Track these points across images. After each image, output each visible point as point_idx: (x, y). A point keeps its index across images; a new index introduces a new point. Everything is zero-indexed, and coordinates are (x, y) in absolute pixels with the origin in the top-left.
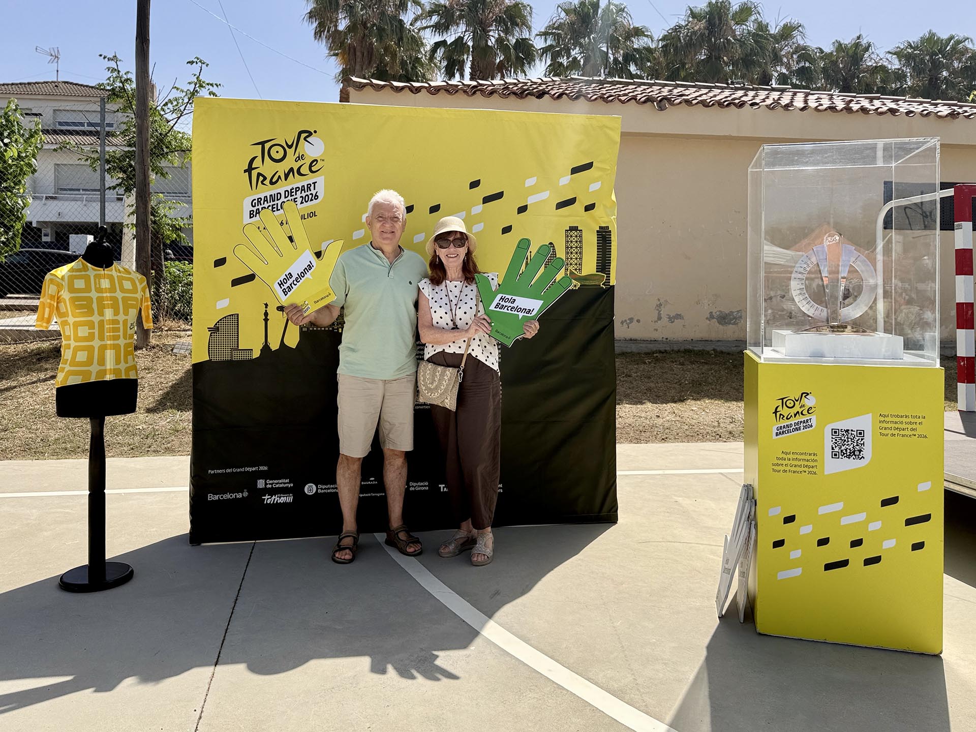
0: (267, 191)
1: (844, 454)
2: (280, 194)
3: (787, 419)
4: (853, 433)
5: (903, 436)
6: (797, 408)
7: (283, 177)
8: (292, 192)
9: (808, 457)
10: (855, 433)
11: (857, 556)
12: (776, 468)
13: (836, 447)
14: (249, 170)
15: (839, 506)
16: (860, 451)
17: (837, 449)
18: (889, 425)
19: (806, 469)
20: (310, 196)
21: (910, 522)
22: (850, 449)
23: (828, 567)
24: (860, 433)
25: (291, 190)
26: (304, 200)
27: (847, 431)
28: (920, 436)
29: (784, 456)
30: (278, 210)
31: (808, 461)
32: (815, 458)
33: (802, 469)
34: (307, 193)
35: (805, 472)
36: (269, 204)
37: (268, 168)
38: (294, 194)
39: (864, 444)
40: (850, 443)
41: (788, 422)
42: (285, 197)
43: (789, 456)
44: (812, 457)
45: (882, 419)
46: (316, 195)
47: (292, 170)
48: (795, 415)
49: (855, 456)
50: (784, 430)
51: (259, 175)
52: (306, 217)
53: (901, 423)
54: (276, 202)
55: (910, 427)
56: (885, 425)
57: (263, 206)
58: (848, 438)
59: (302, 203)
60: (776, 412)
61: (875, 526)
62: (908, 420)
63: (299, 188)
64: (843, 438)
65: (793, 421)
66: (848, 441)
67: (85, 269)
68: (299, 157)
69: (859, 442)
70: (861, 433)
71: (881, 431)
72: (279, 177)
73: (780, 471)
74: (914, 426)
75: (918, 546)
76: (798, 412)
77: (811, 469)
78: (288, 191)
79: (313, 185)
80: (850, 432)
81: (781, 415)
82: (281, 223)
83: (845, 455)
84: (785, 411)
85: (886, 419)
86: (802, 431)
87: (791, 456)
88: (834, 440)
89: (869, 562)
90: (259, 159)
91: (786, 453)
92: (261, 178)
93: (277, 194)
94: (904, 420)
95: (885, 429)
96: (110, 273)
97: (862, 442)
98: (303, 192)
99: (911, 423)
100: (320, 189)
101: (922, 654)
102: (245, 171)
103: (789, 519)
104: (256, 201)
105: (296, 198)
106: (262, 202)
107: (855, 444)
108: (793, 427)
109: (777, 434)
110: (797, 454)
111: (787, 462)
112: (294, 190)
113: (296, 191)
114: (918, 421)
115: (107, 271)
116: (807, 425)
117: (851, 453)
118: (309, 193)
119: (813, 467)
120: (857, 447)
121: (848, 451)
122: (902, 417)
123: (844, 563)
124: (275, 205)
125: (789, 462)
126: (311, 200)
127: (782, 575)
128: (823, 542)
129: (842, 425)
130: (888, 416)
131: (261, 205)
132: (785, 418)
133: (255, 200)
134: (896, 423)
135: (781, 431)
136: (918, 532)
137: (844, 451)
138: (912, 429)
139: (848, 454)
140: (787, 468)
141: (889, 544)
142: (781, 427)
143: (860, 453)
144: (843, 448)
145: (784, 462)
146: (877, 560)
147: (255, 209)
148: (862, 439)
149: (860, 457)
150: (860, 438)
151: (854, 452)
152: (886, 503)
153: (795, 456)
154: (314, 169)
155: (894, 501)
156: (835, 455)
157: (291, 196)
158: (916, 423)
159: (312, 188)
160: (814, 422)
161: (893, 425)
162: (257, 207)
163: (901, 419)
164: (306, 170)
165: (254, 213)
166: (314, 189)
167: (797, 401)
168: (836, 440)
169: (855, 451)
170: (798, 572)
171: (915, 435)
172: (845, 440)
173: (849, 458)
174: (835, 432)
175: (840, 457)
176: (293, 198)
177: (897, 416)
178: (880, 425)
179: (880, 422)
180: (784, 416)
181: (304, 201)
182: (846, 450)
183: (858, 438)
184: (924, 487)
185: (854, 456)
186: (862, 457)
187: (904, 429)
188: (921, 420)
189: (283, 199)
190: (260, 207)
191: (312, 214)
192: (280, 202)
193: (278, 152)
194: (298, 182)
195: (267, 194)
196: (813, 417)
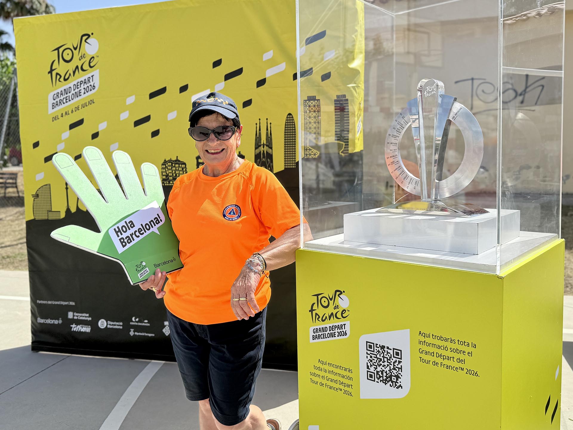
0: (63, 86)
1: (380, 377)
2: (70, 87)
3: (322, 320)
4: (389, 351)
5: (448, 367)
6: (331, 309)
7: (72, 74)
8: (78, 85)
9: (344, 373)
10: (391, 352)
12: (314, 378)
13: (371, 366)
14: (51, 71)
16: (397, 377)
17: (372, 369)
18: (431, 349)
19: (342, 387)
20: (90, 87)
22: (386, 372)
24: (397, 354)
25: (77, 83)
26: (86, 90)
27: (383, 347)
28: (469, 372)
29: (320, 365)
30: (70, 101)
31: (343, 377)
32: (350, 375)
35: (341, 390)
36: (64, 97)
37: (62, 68)
38: (79, 86)
39: (401, 369)
40: (386, 364)
41: (323, 325)
42: (74, 90)
44: (348, 373)
45: (422, 339)
47: (77, 67)
48: (330, 317)
49: (392, 382)
50: (320, 333)
51: (57, 74)
52: (87, 104)
53: (446, 348)
54: (68, 95)
55: (456, 356)
56: (425, 348)
57: (60, 98)
58: (383, 357)
59: (85, 93)
60: (312, 310)
62: (453, 346)
63: (82, 81)
64: (378, 356)
66: (384, 361)
68: (81, 56)
69: (396, 364)
71: (421, 355)
72: (70, 74)
73: (317, 383)
74: (461, 356)
76: (332, 314)
77: (346, 388)
78: (75, 85)
79: (91, 78)
80: (386, 349)
81: (316, 314)
82: (72, 111)
83: (381, 379)
84: (321, 311)
85: (428, 340)
86: (337, 338)
87: (326, 367)
88: (369, 356)
90: (57, 61)
91: (323, 363)
92: (58, 77)
93: (69, 88)
94: (449, 345)
95: (426, 353)
97: (400, 366)
98: (85, 84)
99: (457, 351)
100: (96, 81)
102: (49, 73)
104: (56, 96)
105: (80, 90)
107: (392, 367)
108: (328, 332)
109: (314, 338)
110: (333, 366)
111: (323, 373)
112: (79, 84)
113: (81, 84)
114: (467, 349)
116: (342, 331)
117: (387, 378)
118: (88, 85)
119: (348, 386)
120: (395, 371)
121: (385, 374)
122: (446, 340)
124: (67, 97)
125: (326, 374)
126: (91, 90)
129: (379, 339)
130: (429, 336)
131: (59, 97)
132: (320, 319)
133: (55, 94)
134: (439, 347)
135: (317, 334)
137: (380, 373)
138: (460, 361)
139: (385, 378)
140: (324, 382)
142: (317, 330)
143: (397, 380)
144: (379, 369)
147: (55, 102)
148: (400, 362)
149: (398, 385)
150: (398, 360)
151: (391, 376)
153: (331, 369)
154: (92, 65)
156: (370, 377)
157: (78, 88)
158: (464, 352)
159: (91, 80)
160: (348, 329)
161: (436, 350)
163: (445, 343)
164: (86, 67)
165: (55, 105)
166: (93, 81)
167: (331, 299)
168: (371, 357)
171: (462, 369)
172: (381, 360)
173: (386, 384)
174: (370, 346)
175: (376, 380)
176: (79, 90)
177: (441, 338)
178: (421, 346)
179: (420, 342)
180: (319, 317)
181: (86, 92)
182: (382, 373)
183: (394, 359)
185: (390, 383)
186: (400, 386)
187: (449, 358)
188: (470, 349)
189: (73, 92)
190: (58, 100)
191: (92, 102)
192: (70, 94)
193: (68, 54)
194: (81, 77)
195: (62, 89)
196: (347, 322)
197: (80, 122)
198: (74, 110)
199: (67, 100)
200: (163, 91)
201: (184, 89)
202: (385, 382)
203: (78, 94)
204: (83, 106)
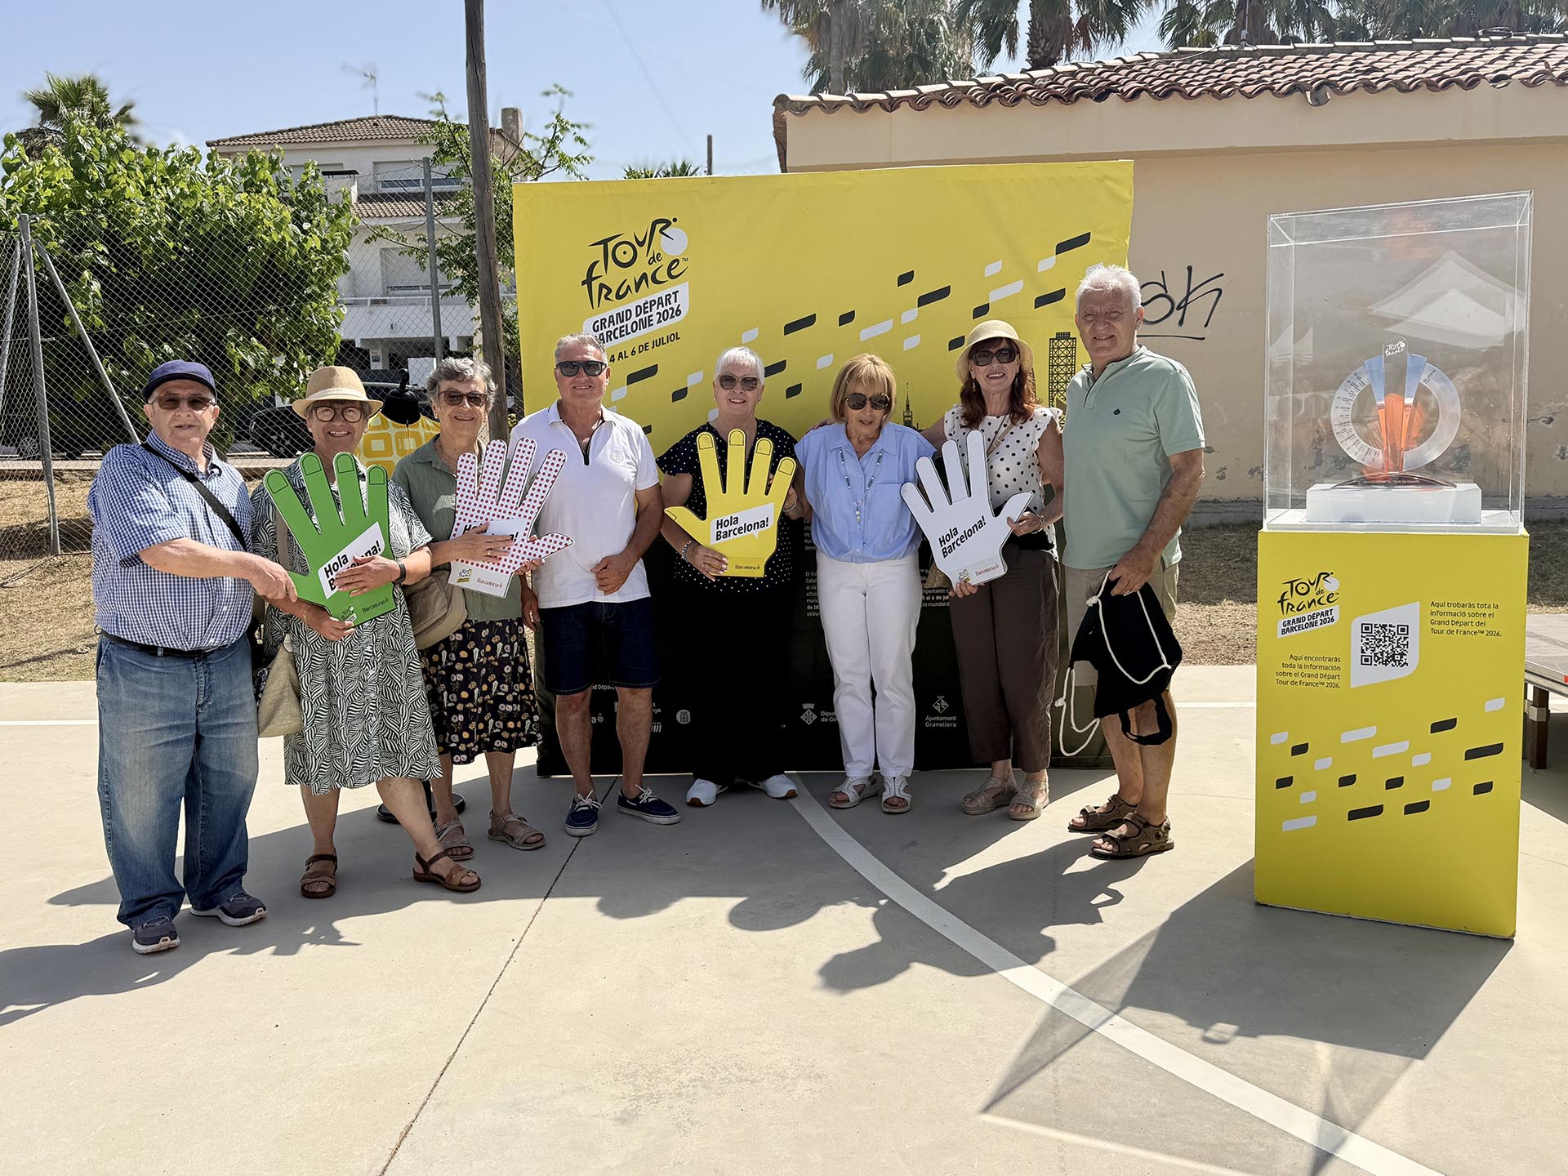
1: (1379, 659)
2: (630, 310)
3: (1298, 610)
4: (1392, 629)
5: (1465, 633)
6: (1312, 595)
7: (633, 288)
8: (645, 308)
9: (1327, 664)
10: (1395, 630)
11: (1395, 801)
12: (1282, 678)
13: (1367, 649)
14: (588, 281)
15: (1370, 732)
16: (1402, 655)
17: (1368, 653)
18: (1445, 618)
19: (1324, 680)
20: (670, 312)
21: (1471, 754)
22: (1387, 652)
23: (1354, 815)
24: (1402, 630)
25: (644, 304)
26: (663, 317)
27: (1384, 626)
28: (1489, 633)
29: (1293, 662)
30: (627, 334)
31: (1327, 668)
32: (1337, 664)
33: (1319, 680)
34: (665, 308)
35: (1323, 684)
36: (616, 326)
37: (613, 277)
38: (648, 309)
39: (1407, 645)
40: (1387, 643)
41: (1299, 615)
42: (637, 316)
43: (1300, 662)
44: (1333, 663)
45: (1435, 609)
46: (678, 310)
47: (644, 276)
48: (1310, 605)
49: (1395, 661)
50: (1294, 625)
51: (602, 286)
52: (665, 341)
53: (1463, 614)
54: (624, 324)
55: (1475, 619)
56: (1438, 618)
57: (608, 329)
58: (1384, 636)
59: (659, 322)
60: (1282, 601)
61: (1422, 759)
62: (1472, 610)
63: (654, 301)
64: (1377, 637)
65: (1305, 613)
66: (1385, 641)
67: (385, 426)
68: (653, 258)
69: (1400, 641)
70: (1404, 629)
71: (1433, 626)
72: (628, 288)
73: (1286, 683)
74: (1481, 620)
75: (1483, 788)
76: (1313, 600)
77: (1331, 680)
78: (639, 306)
79: (673, 296)
80: (1388, 628)
81: (1289, 604)
83: (1381, 661)
84: (1296, 600)
85: (1441, 609)
86: (1319, 626)
87: (1303, 662)
88: (1364, 640)
89: (1411, 809)
90: (602, 263)
91: (1296, 658)
92: (605, 291)
93: (626, 311)
94: (1467, 610)
95: (1439, 623)
96: (416, 430)
97: (1405, 643)
98: (660, 306)
99: (1476, 615)
100: (684, 301)
101: (1487, 937)
102: (583, 283)
103: (1300, 749)
104: (599, 324)
105: (652, 316)
106: (607, 324)
107: (1395, 645)
108: (1307, 621)
109: (1283, 632)
110: (1312, 659)
111: (1297, 670)
112: (648, 305)
113: (651, 306)
114: (1487, 611)
115: (411, 428)
116: (1327, 618)
117: (1388, 658)
118: (668, 308)
119: (1334, 677)
120: (1398, 649)
121: (1385, 655)
122: (1464, 606)
123: (1377, 810)
124: (623, 326)
125: (1300, 671)
126: (672, 317)
127: (1289, 826)
128: (1348, 781)
129: (1376, 619)
130: (1443, 605)
131: (605, 327)
132: (1295, 609)
133: (597, 322)
134: (1455, 614)
135: (1289, 627)
136: (1483, 769)
137: (1379, 655)
138: (1479, 624)
139: (1385, 659)
140: (1298, 679)
141: (1441, 785)
142: (1289, 622)
143: (1402, 657)
144: (1377, 650)
145: (1293, 671)
146: (1423, 806)
148: (1405, 638)
149: (1403, 662)
150: (1403, 636)
151: (1393, 656)
152: (1437, 727)
153: (1309, 663)
154: (674, 273)
155: (1450, 724)
156: (1365, 661)
157: (645, 313)
158: (1484, 615)
159: (672, 300)
160: (1336, 615)
161: (1451, 618)
162: (600, 332)
163: (1462, 610)
164: (662, 275)
166: (675, 301)
167: (1313, 584)
168: (1367, 639)
169: (1394, 654)
170: (1311, 821)
171: (1482, 632)
172: (1381, 640)
173: (1386, 665)
174: (1367, 629)
175: (1374, 663)
176: (647, 315)
177: (1457, 605)
178: (1433, 617)
179: (1432, 613)
180: (1293, 607)
181: (661, 319)
182: (1382, 654)
183: (1399, 637)
184: (1494, 705)
185: (1392, 662)
186: (1406, 663)
187: (1466, 624)
188: (1492, 610)
189: (634, 318)
190: (604, 331)
191: (675, 337)
192: (629, 323)
193: (625, 253)
194: (653, 293)
195: (614, 313)
196: (1336, 608)
197: (651, 371)
198: (637, 350)
199: (623, 332)
200: (810, 321)
201: (847, 318)
202: (1386, 663)
203: (645, 323)
204: (656, 344)
